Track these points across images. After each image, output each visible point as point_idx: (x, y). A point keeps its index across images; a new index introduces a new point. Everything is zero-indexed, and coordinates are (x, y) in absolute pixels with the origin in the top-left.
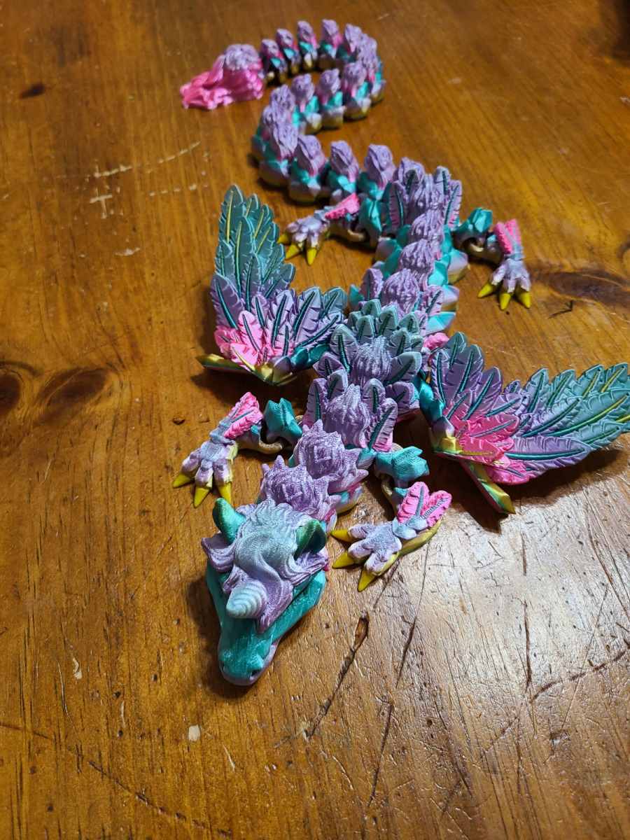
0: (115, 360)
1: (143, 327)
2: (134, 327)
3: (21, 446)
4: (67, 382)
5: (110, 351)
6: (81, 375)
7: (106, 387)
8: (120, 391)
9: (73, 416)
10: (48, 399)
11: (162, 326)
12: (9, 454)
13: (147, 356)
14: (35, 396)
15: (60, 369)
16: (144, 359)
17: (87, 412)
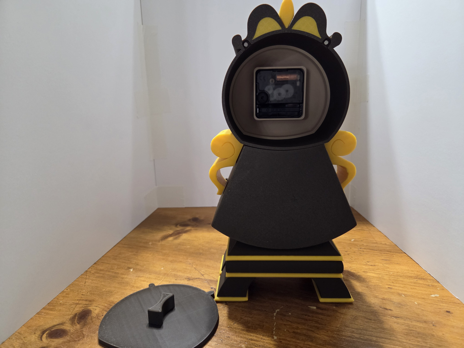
0: (85, 306)
1: (83, 297)
2: (80, 298)
3: (84, 334)
4: (77, 317)
5: (81, 306)
6: (79, 314)
7: (92, 310)
8: (98, 307)
9: (92, 319)
10: (77, 323)
11: (88, 293)
12: (84, 337)
13: (94, 299)
14: (71, 326)
15: (69, 318)
16: (94, 300)
17: (94, 316)
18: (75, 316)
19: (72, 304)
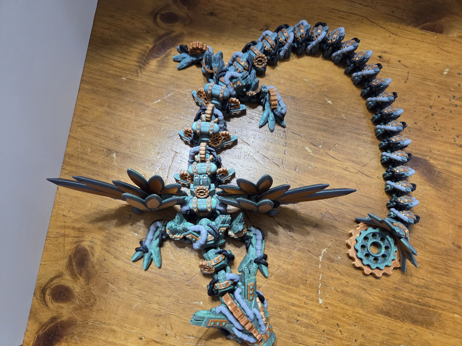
18: (70, 261)
19: (58, 235)
